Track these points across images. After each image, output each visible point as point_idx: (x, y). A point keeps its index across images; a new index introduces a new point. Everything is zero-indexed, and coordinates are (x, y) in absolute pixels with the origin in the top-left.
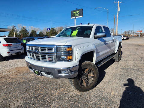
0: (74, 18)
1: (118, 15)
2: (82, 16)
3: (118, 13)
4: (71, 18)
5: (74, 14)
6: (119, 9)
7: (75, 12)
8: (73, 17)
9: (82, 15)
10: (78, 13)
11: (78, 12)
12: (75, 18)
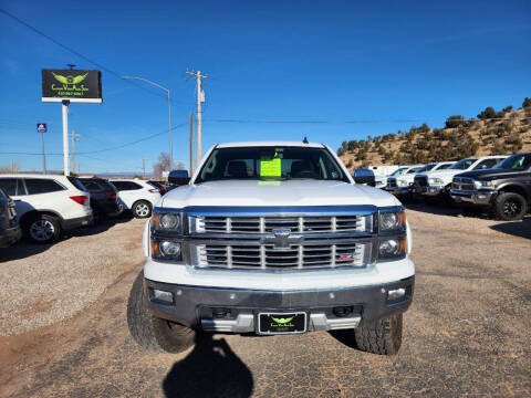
0: (60, 100)
1: (199, 115)
2: (99, 100)
3: (199, 108)
4: (45, 99)
5: (60, 84)
6: (201, 97)
7: (62, 79)
8: (54, 94)
9: (100, 97)
10: (78, 85)
11: (78, 79)
12: (66, 103)
